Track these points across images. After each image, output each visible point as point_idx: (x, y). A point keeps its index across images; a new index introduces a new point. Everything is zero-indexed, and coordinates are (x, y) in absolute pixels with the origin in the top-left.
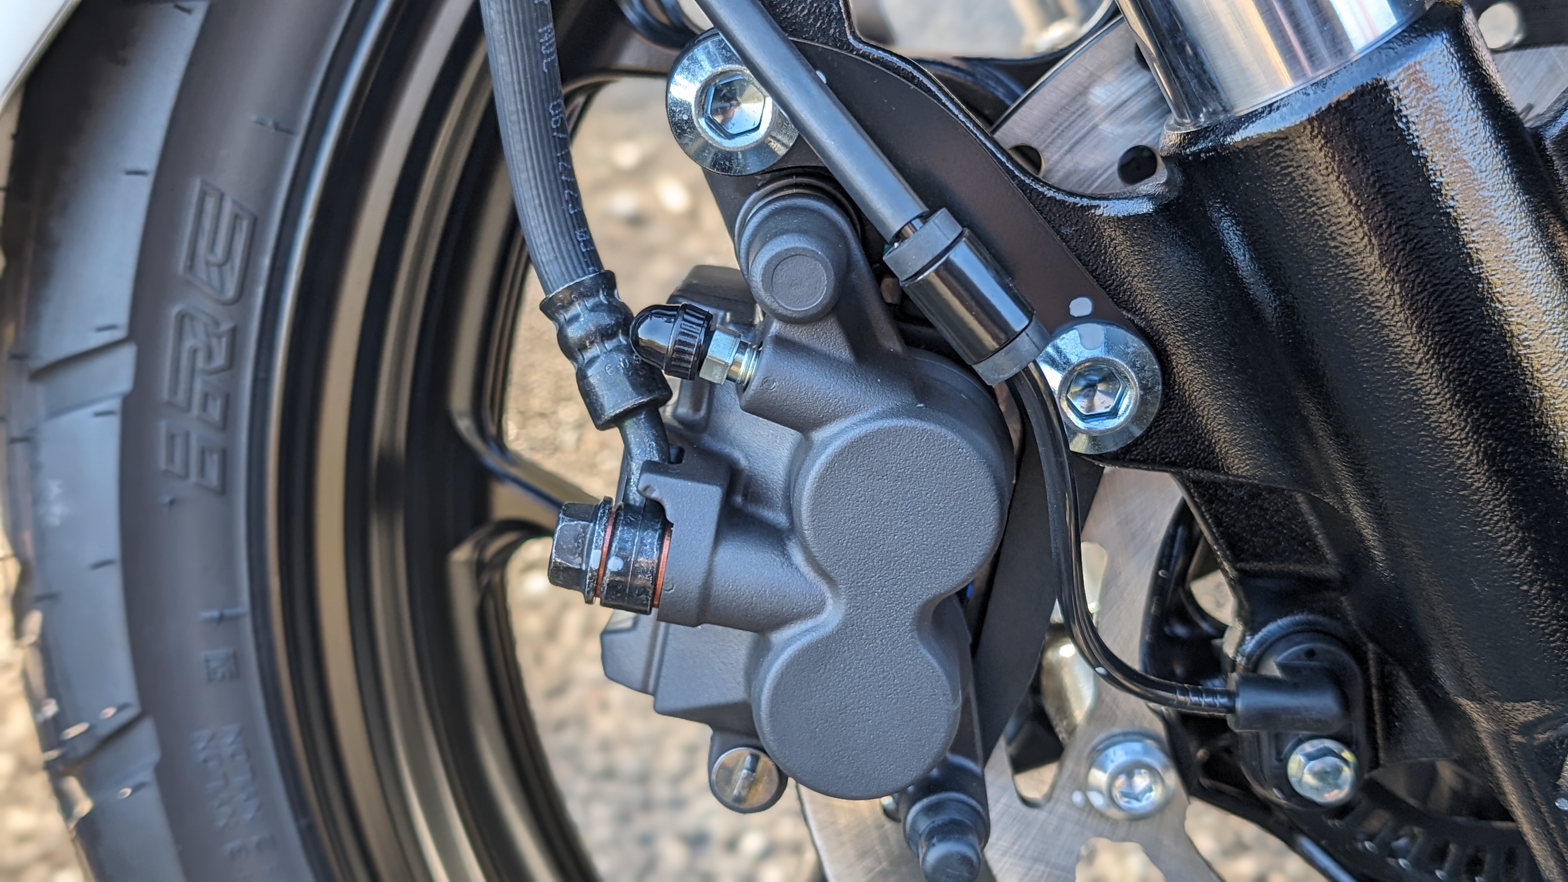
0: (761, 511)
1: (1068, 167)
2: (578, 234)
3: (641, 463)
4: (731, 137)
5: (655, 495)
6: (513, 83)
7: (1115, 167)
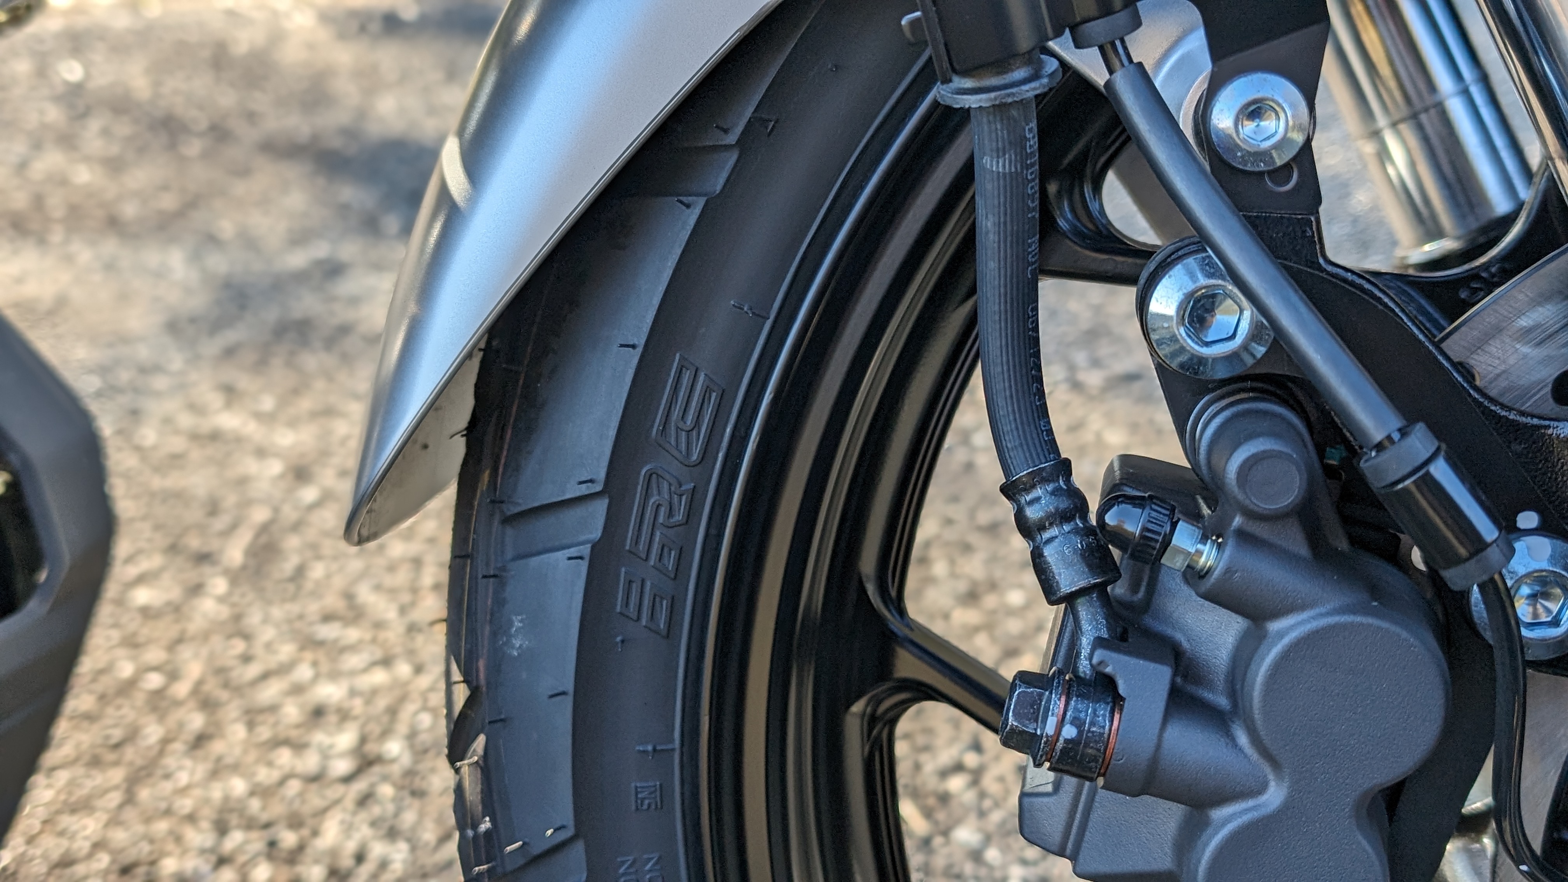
0: (1200, 692)
1: (1503, 385)
2: (1042, 423)
3: (1092, 638)
4: (1207, 344)
5: (1108, 670)
6: (1000, 286)
7: (1548, 389)
